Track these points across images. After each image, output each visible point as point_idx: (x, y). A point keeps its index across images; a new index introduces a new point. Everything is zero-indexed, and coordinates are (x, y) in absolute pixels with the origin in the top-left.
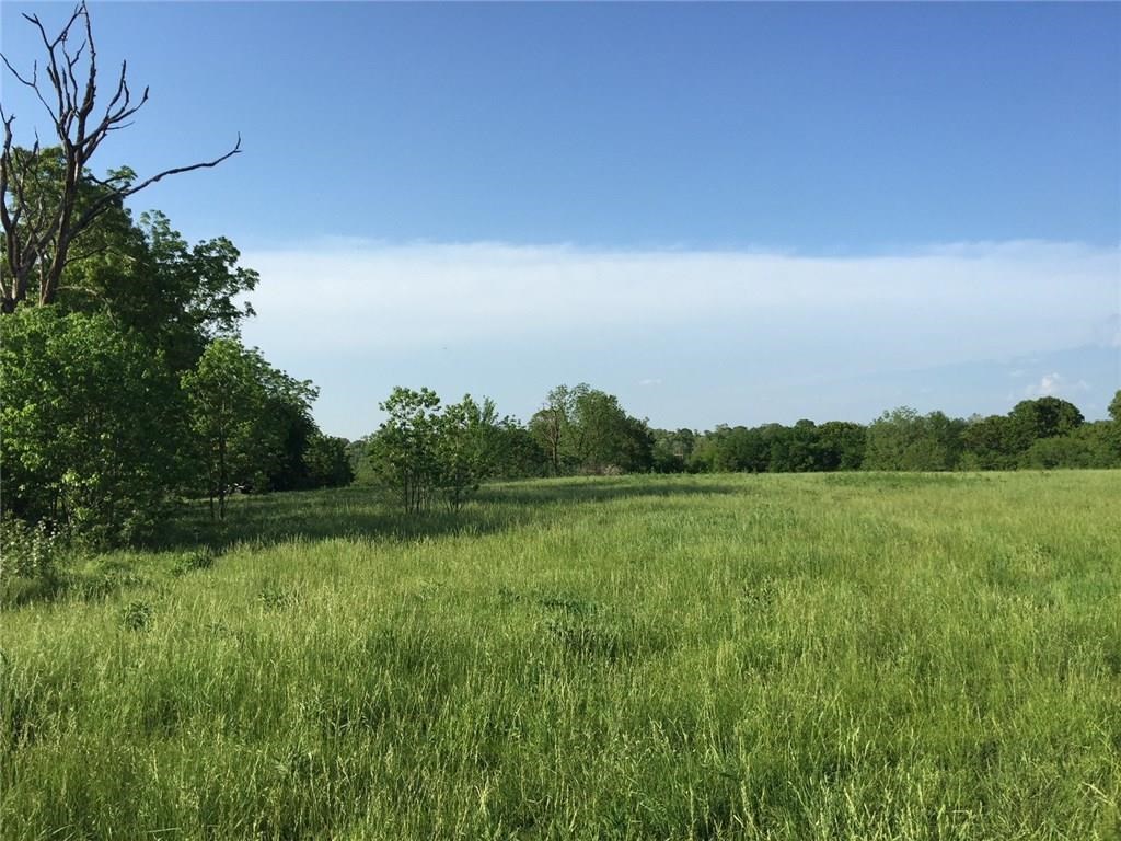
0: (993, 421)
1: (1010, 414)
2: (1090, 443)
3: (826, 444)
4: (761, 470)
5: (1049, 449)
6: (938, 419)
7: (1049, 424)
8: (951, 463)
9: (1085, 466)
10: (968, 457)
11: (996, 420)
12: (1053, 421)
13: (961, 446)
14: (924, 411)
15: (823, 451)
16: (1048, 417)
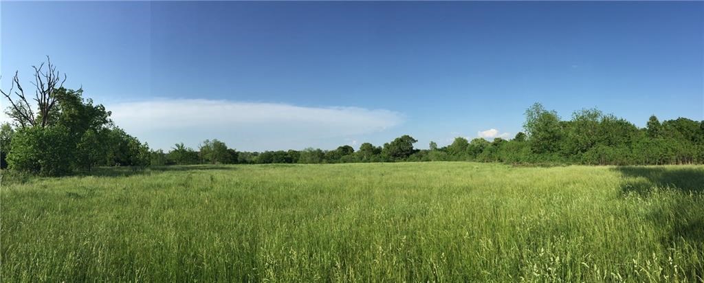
0: (333, 152)
1: (337, 150)
2: (355, 156)
3: (289, 156)
4: (270, 162)
5: (345, 158)
6: (319, 151)
7: (346, 152)
8: (320, 162)
9: (353, 162)
10: (324, 160)
13: (324, 158)
14: (315, 149)
15: (288, 158)
16: (346, 150)
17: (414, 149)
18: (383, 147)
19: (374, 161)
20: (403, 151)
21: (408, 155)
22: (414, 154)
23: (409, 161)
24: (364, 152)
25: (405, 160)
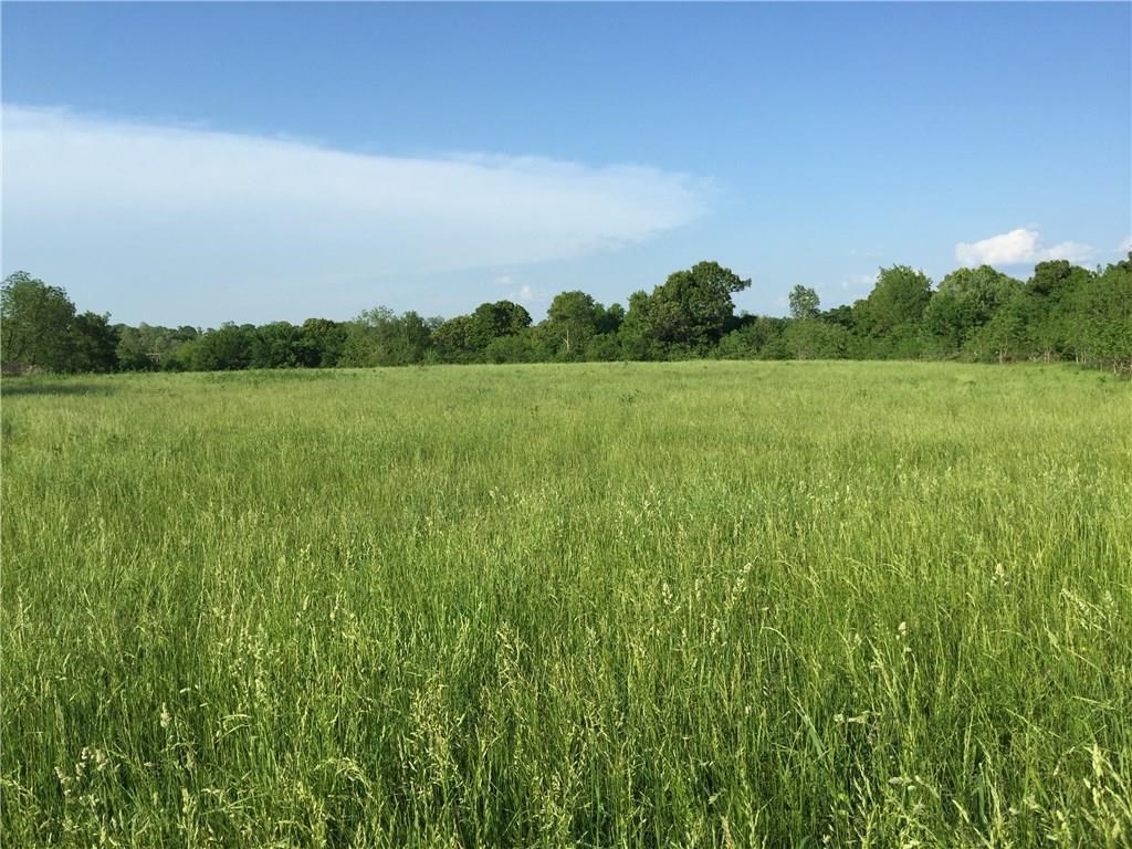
0: (459, 322)
1: (473, 315)
2: (534, 342)
3: (308, 343)
4: (242, 366)
5: (502, 346)
6: (414, 319)
7: (503, 325)
8: (418, 359)
10: (429, 354)
11: (462, 320)
12: (507, 322)
13: (429, 344)
14: (399, 313)
15: (305, 348)
16: (503, 318)
17: (737, 313)
18: (626, 307)
19: (599, 358)
20: (695, 322)
21: (714, 336)
22: (734, 332)
23: (718, 358)
24: (566, 325)
25: (703, 355)
